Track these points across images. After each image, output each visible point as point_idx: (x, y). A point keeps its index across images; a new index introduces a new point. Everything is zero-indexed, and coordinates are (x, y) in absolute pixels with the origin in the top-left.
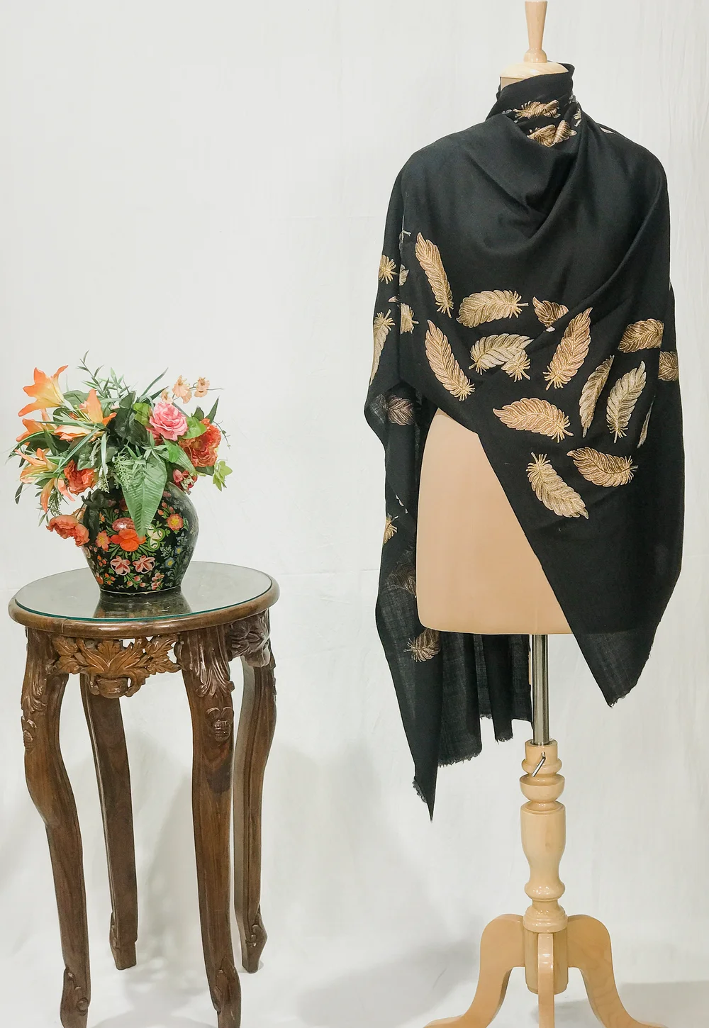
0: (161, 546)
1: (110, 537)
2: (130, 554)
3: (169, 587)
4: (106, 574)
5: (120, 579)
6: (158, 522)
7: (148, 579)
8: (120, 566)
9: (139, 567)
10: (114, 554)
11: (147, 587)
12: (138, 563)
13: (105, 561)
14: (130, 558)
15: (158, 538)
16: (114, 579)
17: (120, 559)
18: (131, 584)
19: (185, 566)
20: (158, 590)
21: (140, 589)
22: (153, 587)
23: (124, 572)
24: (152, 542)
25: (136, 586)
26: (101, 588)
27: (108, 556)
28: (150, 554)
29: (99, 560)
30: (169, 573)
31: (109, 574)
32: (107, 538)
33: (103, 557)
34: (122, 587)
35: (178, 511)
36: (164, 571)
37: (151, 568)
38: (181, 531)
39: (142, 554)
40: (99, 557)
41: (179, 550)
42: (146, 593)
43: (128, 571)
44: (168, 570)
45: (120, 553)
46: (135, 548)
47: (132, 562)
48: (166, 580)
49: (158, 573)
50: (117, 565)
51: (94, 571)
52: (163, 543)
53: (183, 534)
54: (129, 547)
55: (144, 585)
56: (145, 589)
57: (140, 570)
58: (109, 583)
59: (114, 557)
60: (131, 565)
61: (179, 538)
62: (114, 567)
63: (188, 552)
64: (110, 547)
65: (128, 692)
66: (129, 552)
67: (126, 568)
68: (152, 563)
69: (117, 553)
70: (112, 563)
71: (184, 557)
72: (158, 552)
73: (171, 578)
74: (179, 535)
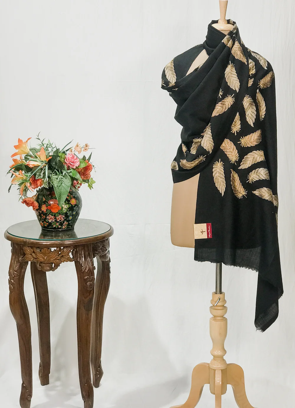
0: (67, 211)
1: (47, 207)
2: (55, 214)
3: (69, 228)
4: (45, 222)
5: (50, 224)
6: (66, 201)
7: (61, 224)
8: (50, 219)
9: (58, 219)
10: (48, 214)
11: (61, 227)
12: (58, 217)
13: (44, 217)
14: (55, 216)
15: (66, 208)
16: (48, 224)
17: (51, 215)
18: (54, 226)
19: (77, 220)
20: (66, 229)
21: (58, 228)
22: (63, 228)
23: (52, 221)
24: (64, 209)
25: (56, 227)
26: (42, 227)
27: (46, 215)
28: (63, 214)
29: (42, 216)
30: (70, 222)
31: (46, 222)
32: (46, 207)
33: (44, 215)
34: (51, 227)
35: (74, 197)
36: (68, 221)
37: (63, 220)
38: (75, 205)
39: (60, 214)
40: (42, 215)
41: (74, 213)
42: (60, 230)
43: (54, 221)
44: (70, 221)
45: (51, 213)
46: (57, 212)
47: (55, 217)
48: (69, 225)
49: (65, 222)
50: (49, 218)
51: (40, 220)
52: (68, 210)
53: (76, 207)
54: (55, 211)
55: (60, 226)
56: (60, 228)
57: (58, 221)
58: (46, 225)
59: (48, 215)
60: (55, 218)
61: (74, 208)
62: (48, 219)
63: (77, 214)
64: (47, 211)
65: (52, 269)
66: (54, 213)
67: (53, 220)
68: (63, 218)
69: (50, 213)
70: (47, 217)
71: (76, 216)
72: (66, 213)
73: (71, 224)
74: (75, 207)
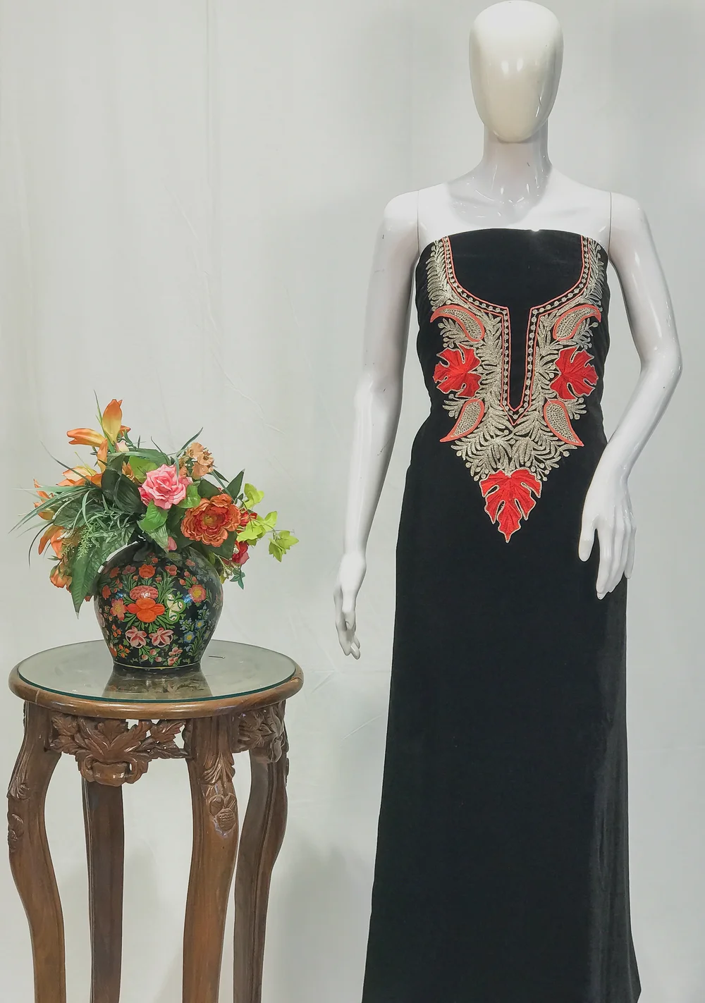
0: (180, 618)
1: (127, 606)
2: (147, 625)
4: (120, 646)
5: (134, 652)
6: (178, 593)
7: (164, 654)
8: (135, 638)
9: (156, 640)
10: (129, 625)
11: (163, 662)
12: (155, 635)
13: (120, 631)
14: (146, 630)
15: (178, 610)
16: (128, 651)
17: (136, 629)
18: (146, 658)
19: (207, 642)
20: (175, 666)
21: (155, 664)
22: (169, 663)
23: (140, 644)
24: (171, 613)
25: (152, 661)
27: (123, 626)
28: (168, 626)
30: (187, 649)
31: (124, 646)
32: (123, 607)
33: (118, 626)
34: (136, 660)
35: (201, 582)
36: (182, 646)
37: (168, 641)
38: (203, 603)
39: (160, 626)
40: (114, 627)
41: (200, 624)
42: (160, 668)
43: (144, 644)
44: (187, 644)
45: (136, 624)
46: (152, 619)
47: (148, 634)
48: (184, 655)
49: (175, 648)
50: (132, 636)
51: (108, 640)
52: (183, 616)
53: (205, 607)
54: (147, 617)
55: (160, 659)
56: (161, 664)
57: (156, 643)
58: (123, 655)
59: (130, 628)
60: (147, 637)
61: (200, 611)
62: (129, 639)
63: (210, 628)
64: (126, 617)
66: (145, 623)
67: (142, 640)
68: (170, 637)
69: (133, 623)
70: (127, 634)
71: (205, 633)
72: (177, 625)
73: (190, 654)
74: (201, 608)
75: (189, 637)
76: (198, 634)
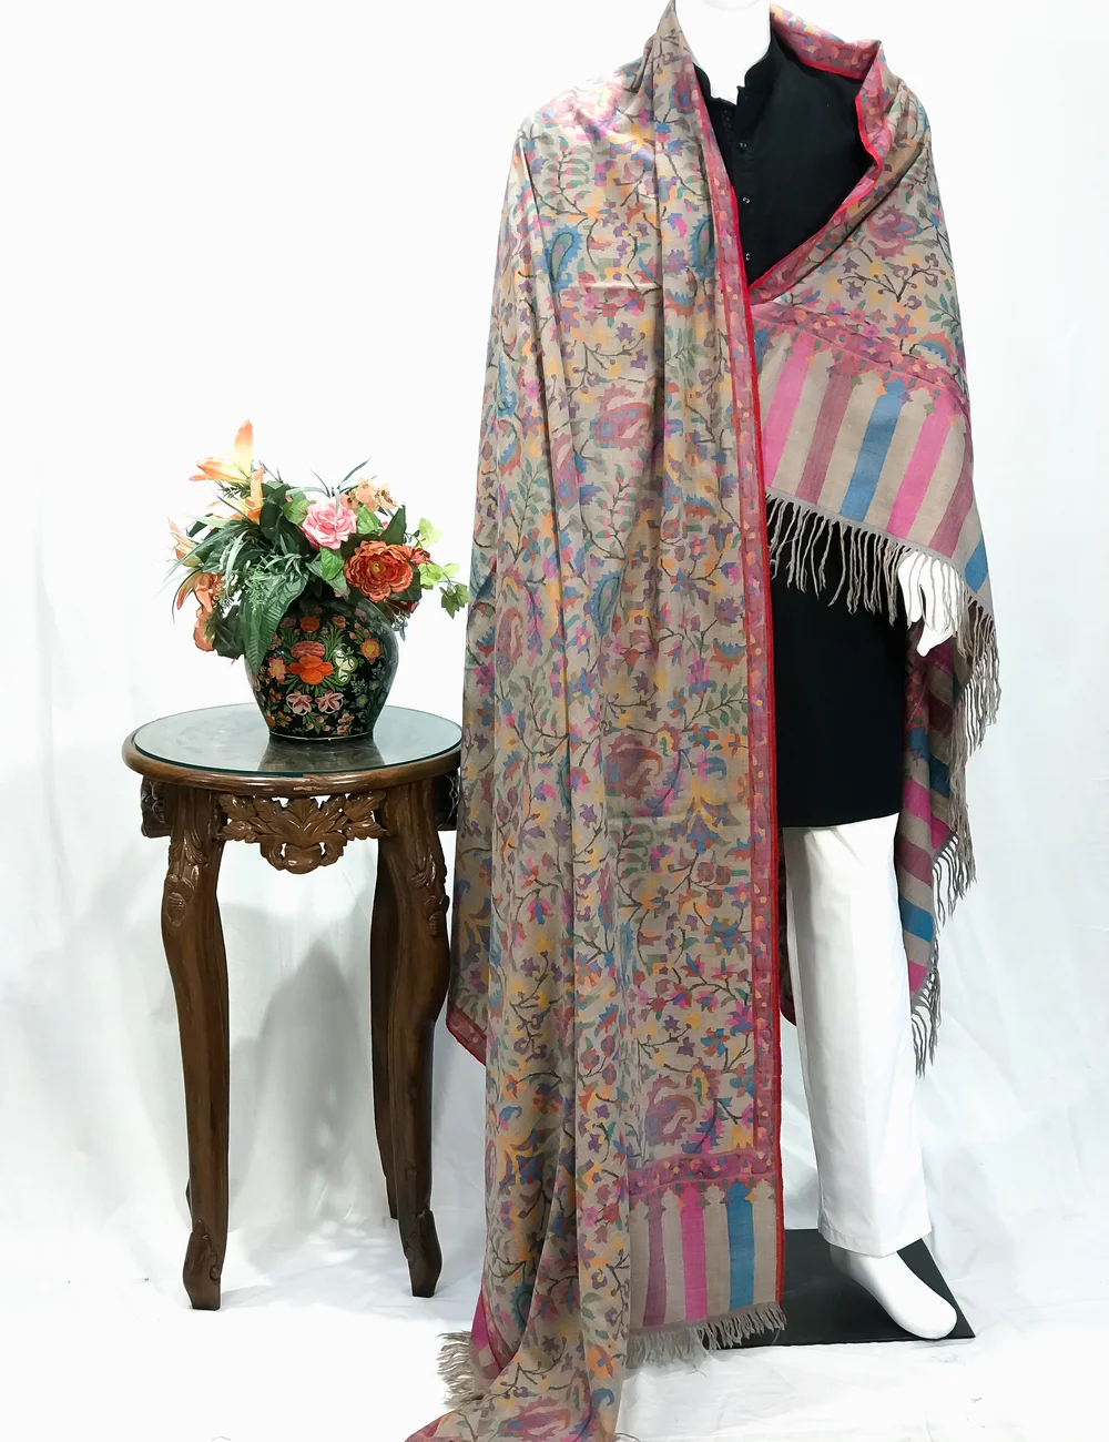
0: (352, 679)
1: (288, 665)
2: (312, 688)
3: (358, 732)
4: (280, 713)
5: (297, 720)
6: (349, 649)
8: (298, 704)
9: (323, 705)
10: (290, 688)
11: (331, 731)
12: (322, 700)
13: (279, 696)
14: (312, 694)
15: (349, 669)
16: (290, 719)
17: (299, 693)
18: (312, 727)
19: (380, 707)
20: (346, 736)
21: (322, 734)
22: (339, 732)
23: (304, 711)
24: (341, 673)
25: (318, 730)
26: (271, 730)
27: (283, 690)
28: (338, 689)
29: (270, 693)
30: (360, 715)
31: (284, 713)
32: (283, 667)
33: (277, 690)
34: (299, 729)
35: (374, 635)
36: (353, 712)
37: (338, 706)
38: (377, 660)
39: (329, 688)
40: (272, 691)
41: (374, 686)
42: (328, 739)
43: (309, 710)
44: (359, 710)
45: (300, 686)
46: (318, 681)
47: (314, 698)
48: (356, 723)
49: (346, 715)
50: (294, 701)
51: (264, 708)
52: (355, 676)
53: (380, 665)
54: (313, 679)
55: (328, 728)
56: (328, 734)
57: (323, 709)
58: (284, 724)
59: (292, 692)
60: (313, 702)
61: (374, 670)
62: (291, 704)
63: (384, 690)
64: (286, 679)
66: (310, 686)
67: (307, 706)
68: (340, 701)
69: (296, 686)
70: (288, 700)
71: (380, 695)
72: (348, 687)
73: (363, 721)
74: (375, 666)
75: (362, 701)
76: (372, 698)
